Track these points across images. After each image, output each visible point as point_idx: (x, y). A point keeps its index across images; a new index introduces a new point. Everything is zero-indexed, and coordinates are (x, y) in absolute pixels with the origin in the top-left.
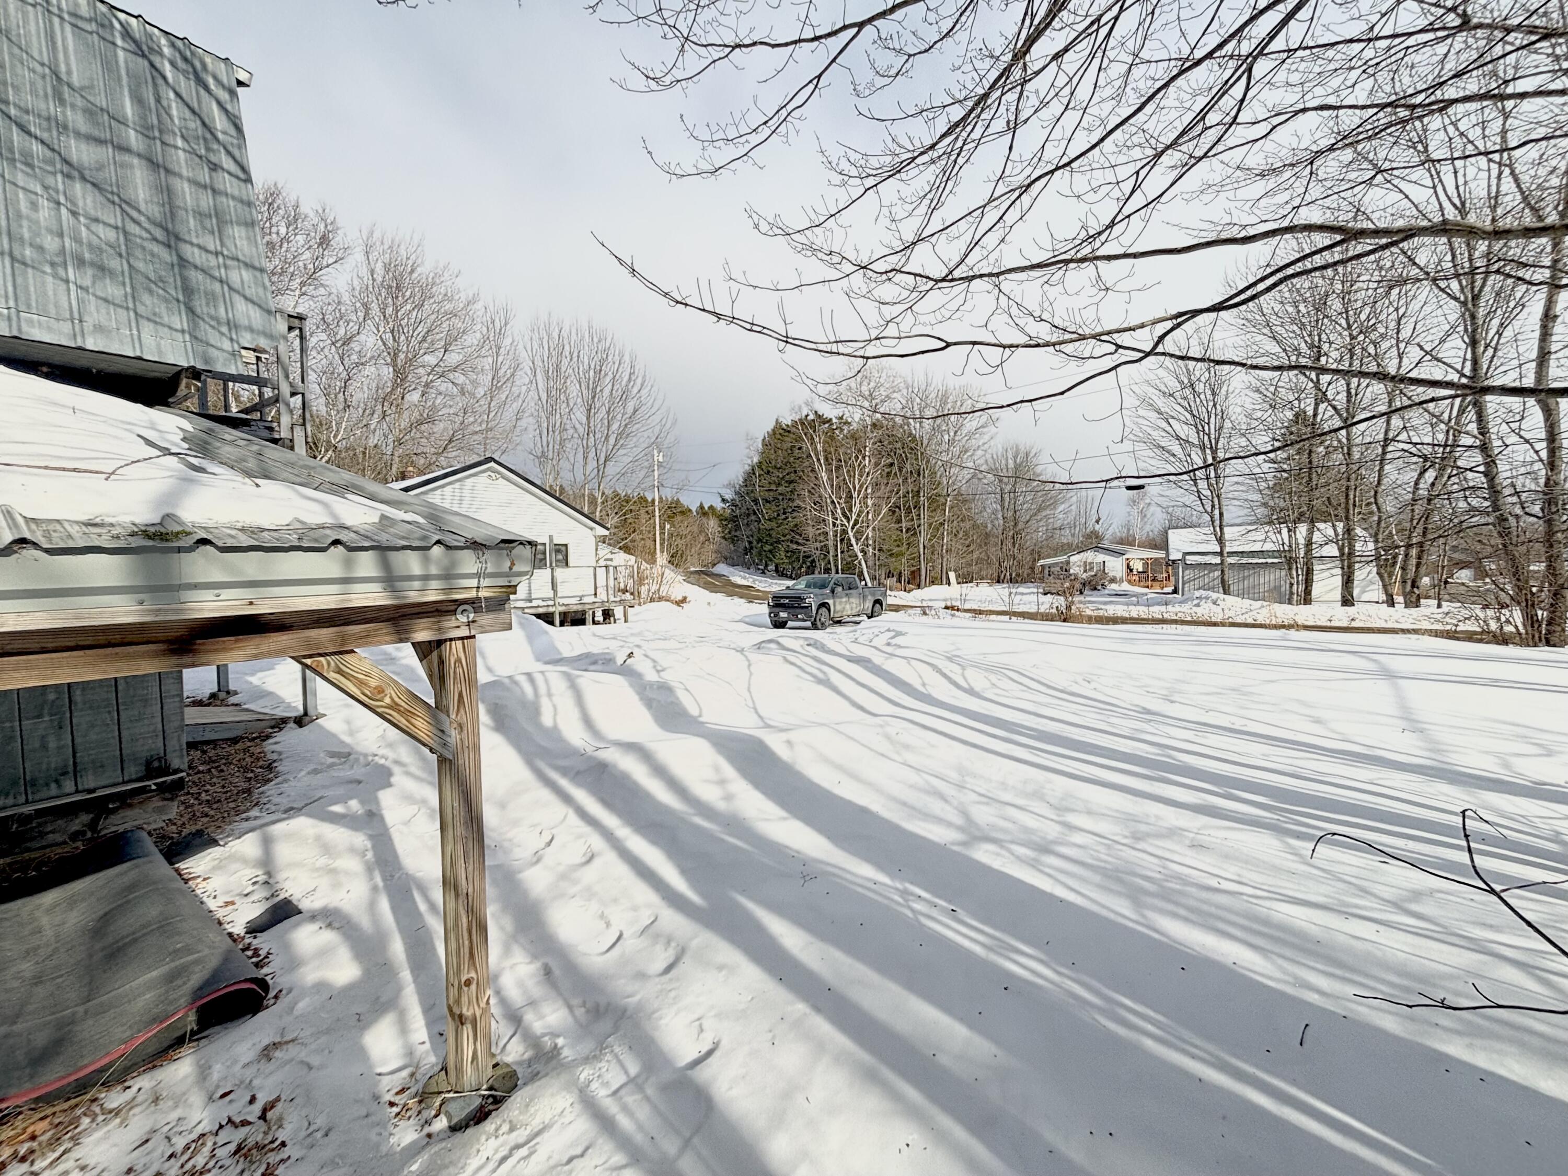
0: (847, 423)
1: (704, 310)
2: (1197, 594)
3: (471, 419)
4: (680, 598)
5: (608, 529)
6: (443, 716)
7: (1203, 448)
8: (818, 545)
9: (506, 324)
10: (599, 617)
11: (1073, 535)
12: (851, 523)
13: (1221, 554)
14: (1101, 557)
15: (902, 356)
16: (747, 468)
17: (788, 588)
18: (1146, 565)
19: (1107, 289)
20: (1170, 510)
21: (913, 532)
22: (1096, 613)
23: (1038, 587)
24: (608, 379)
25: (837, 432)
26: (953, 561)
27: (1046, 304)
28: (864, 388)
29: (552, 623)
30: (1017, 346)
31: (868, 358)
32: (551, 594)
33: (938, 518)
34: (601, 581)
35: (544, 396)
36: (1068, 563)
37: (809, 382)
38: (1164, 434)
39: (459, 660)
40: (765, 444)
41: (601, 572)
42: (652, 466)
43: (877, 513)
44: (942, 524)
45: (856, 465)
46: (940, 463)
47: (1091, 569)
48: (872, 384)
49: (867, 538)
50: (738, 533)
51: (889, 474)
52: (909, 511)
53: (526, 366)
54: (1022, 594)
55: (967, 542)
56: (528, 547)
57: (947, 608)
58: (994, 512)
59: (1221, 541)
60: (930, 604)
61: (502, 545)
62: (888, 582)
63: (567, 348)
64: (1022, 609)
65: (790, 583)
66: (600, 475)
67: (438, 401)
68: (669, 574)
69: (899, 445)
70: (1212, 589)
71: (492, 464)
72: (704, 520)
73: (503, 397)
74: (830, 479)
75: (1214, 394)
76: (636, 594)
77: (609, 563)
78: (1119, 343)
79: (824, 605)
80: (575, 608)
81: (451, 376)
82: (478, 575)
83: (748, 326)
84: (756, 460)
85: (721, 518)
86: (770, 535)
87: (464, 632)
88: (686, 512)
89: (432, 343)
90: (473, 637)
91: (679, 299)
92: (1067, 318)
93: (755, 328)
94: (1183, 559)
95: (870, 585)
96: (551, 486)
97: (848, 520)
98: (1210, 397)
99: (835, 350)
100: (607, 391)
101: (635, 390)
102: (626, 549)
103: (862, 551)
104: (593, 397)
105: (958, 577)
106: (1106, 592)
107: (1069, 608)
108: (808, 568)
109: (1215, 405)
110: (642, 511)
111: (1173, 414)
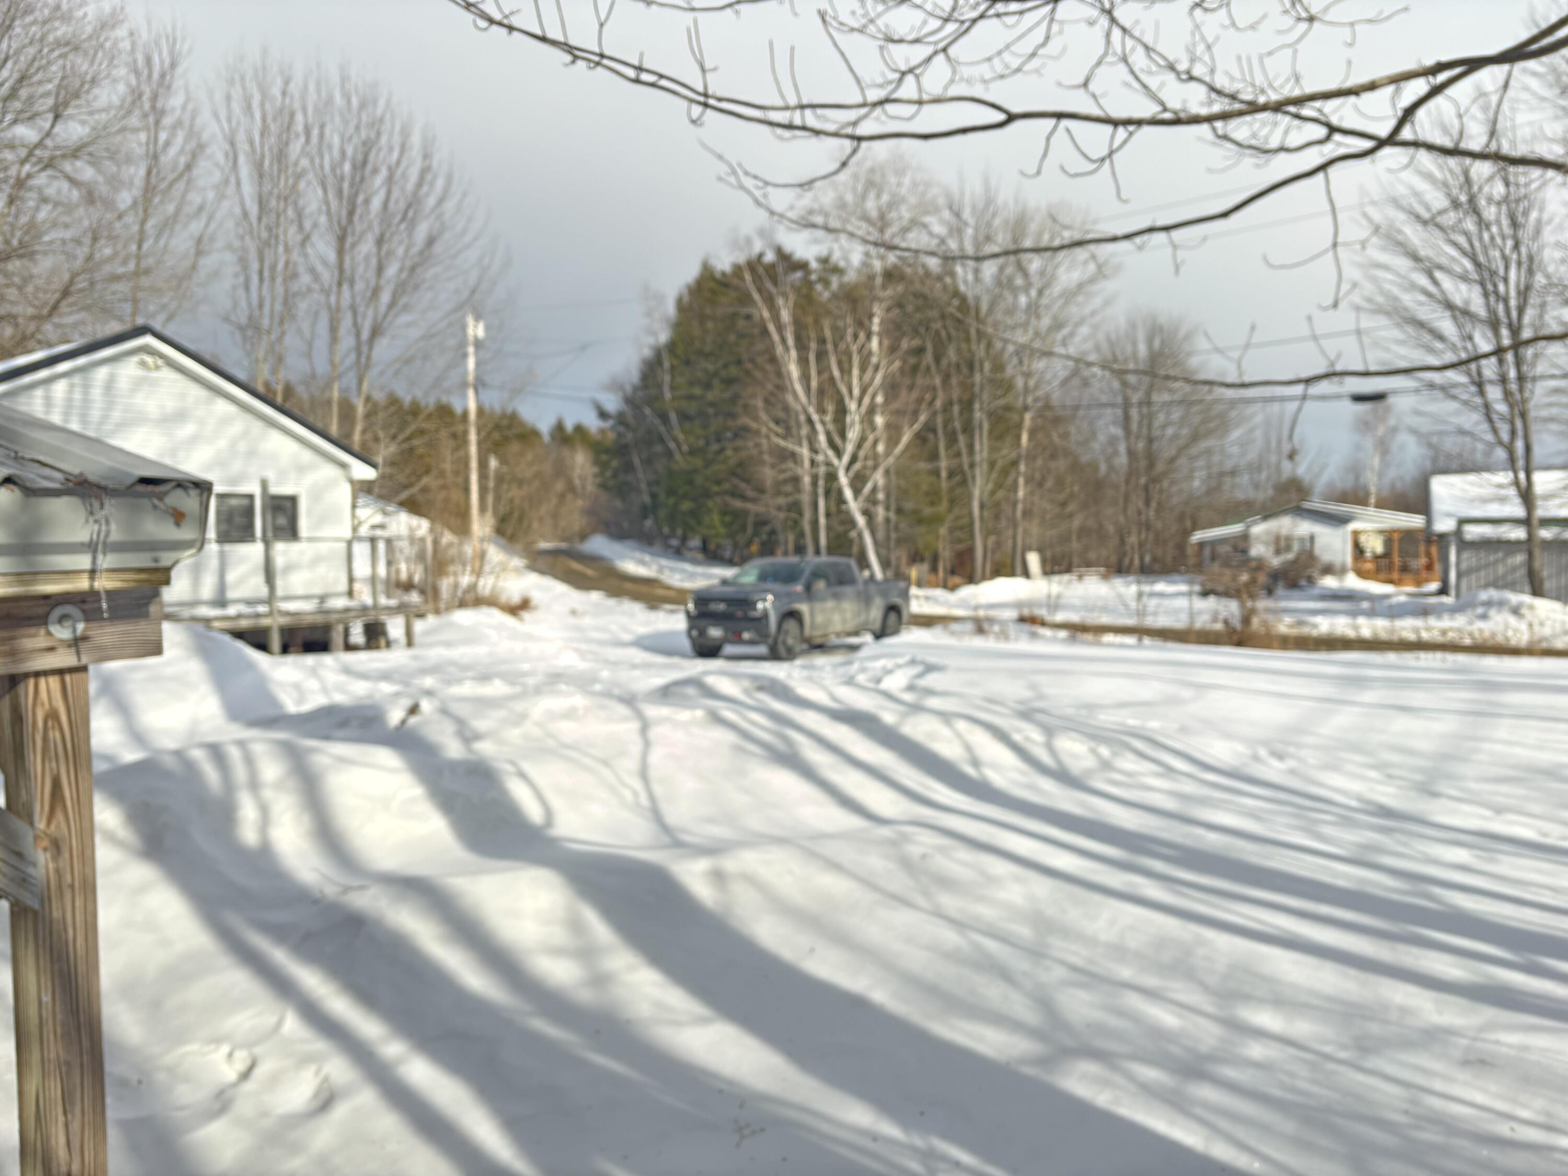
0: (837, 270)
1: (543, 39)
2: (1484, 596)
3: (108, 251)
4: (516, 599)
5: (374, 465)
6: (19, 825)
7: (1494, 324)
8: (781, 501)
9: (173, 65)
10: (357, 635)
11: (1256, 486)
12: (846, 458)
13: (1526, 522)
14: (1305, 527)
15: (926, 137)
16: (647, 353)
17: (725, 582)
18: (1388, 543)
19: (1311, 19)
20: (1435, 440)
21: (961, 478)
22: (1294, 632)
23: (1191, 582)
24: (379, 180)
25: (819, 287)
26: (1035, 529)
27: (1201, 48)
28: (871, 205)
29: (263, 646)
30: (1139, 123)
31: (860, 139)
32: (264, 591)
33: (1006, 453)
34: (362, 568)
35: (253, 209)
36: (1245, 537)
37: (749, 183)
38: (1422, 298)
39: (52, 715)
40: (681, 307)
41: (361, 551)
42: (463, 344)
43: (893, 441)
44: (1015, 463)
45: (854, 348)
46: (1011, 348)
47: (1288, 548)
48: (885, 198)
49: (874, 490)
50: (630, 478)
51: (915, 369)
52: (952, 439)
53: (217, 151)
54: (1161, 595)
55: (1061, 497)
56: (194, 493)
57: (1022, 620)
58: (1113, 441)
59: (1527, 496)
60: (992, 613)
61: (141, 488)
62: (914, 573)
63: (299, 118)
64: (1162, 621)
65: (729, 572)
66: (362, 366)
67: (42, 215)
68: (495, 554)
69: (934, 313)
70: (1512, 586)
71: (148, 340)
72: (566, 452)
73: (171, 208)
74: (805, 378)
75: (1515, 224)
76: (430, 592)
77: (379, 533)
78: (1335, 121)
79: (794, 615)
80: (309, 620)
81: (67, 167)
82: (91, 547)
83: (631, 73)
84: (663, 337)
85: (597, 448)
86: (690, 482)
87: (65, 659)
88: (528, 435)
89: (30, 100)
90: (84, 669)
91: (497, 16)
92: (1238, 75)
93: (645, 77)
94: (1458, 533)
95: (879, 575)
96: (267, 385)
97: (839, 453)
98: (1507, 230)
99: (797, 121)
100: (376, 203)
101: (431, 201)
102: (413, 506)
103: (866, 513)
104: (351, 214)
105: (1044, 562)
106: (1316, 591)
107: (1246, 620)
108: (763, 544)
109: (1516, 246)
110: (444, 434)
111: (1443, 261)
